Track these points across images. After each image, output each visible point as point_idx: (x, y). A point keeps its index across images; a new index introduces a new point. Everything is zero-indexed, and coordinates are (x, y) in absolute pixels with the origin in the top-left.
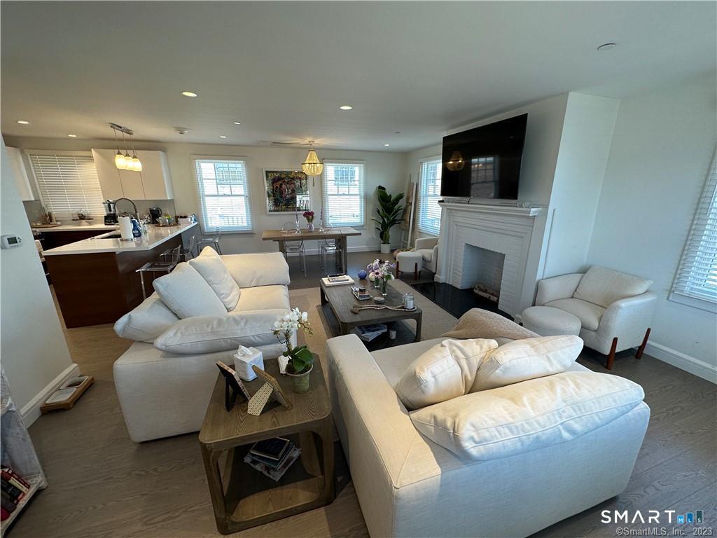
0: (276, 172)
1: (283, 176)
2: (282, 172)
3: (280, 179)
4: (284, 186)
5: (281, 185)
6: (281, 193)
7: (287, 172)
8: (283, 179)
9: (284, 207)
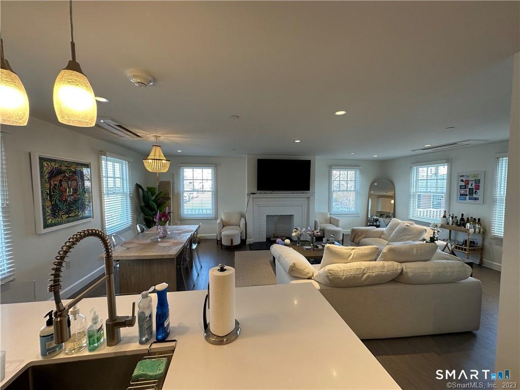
0: (55, 161)
1: (64, 168)
2: (62, 162)
3: (59, 172)
4: (64, 184)
5: (61, 181)
6: (62, 192)
7: (69, 163)
8: (64, 172)
9: (64, 217)
